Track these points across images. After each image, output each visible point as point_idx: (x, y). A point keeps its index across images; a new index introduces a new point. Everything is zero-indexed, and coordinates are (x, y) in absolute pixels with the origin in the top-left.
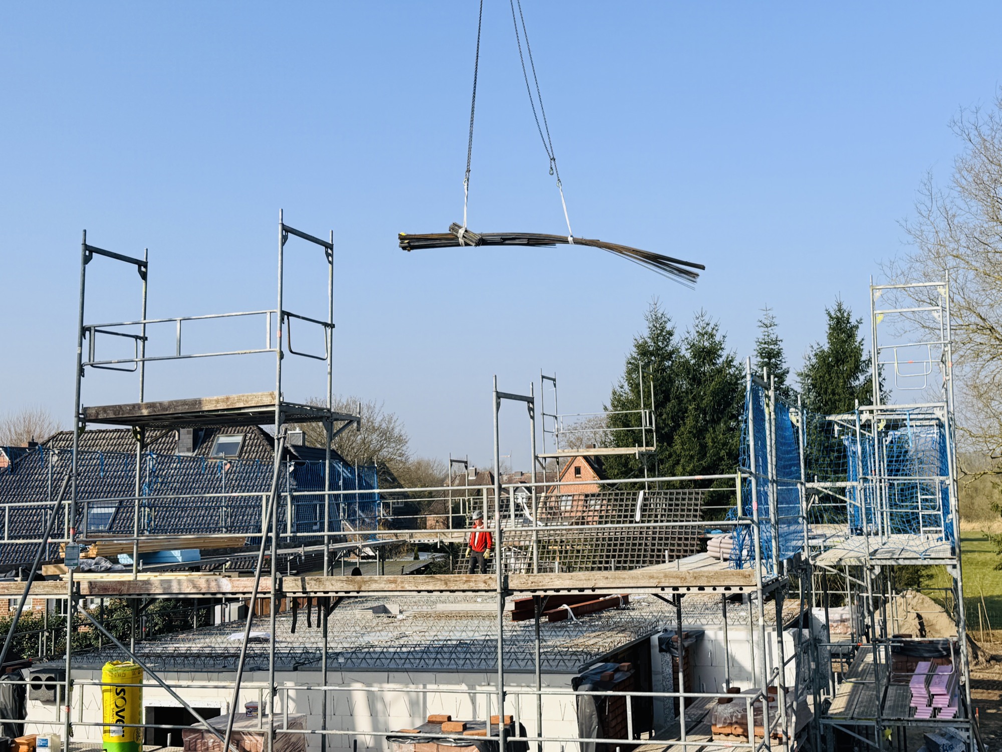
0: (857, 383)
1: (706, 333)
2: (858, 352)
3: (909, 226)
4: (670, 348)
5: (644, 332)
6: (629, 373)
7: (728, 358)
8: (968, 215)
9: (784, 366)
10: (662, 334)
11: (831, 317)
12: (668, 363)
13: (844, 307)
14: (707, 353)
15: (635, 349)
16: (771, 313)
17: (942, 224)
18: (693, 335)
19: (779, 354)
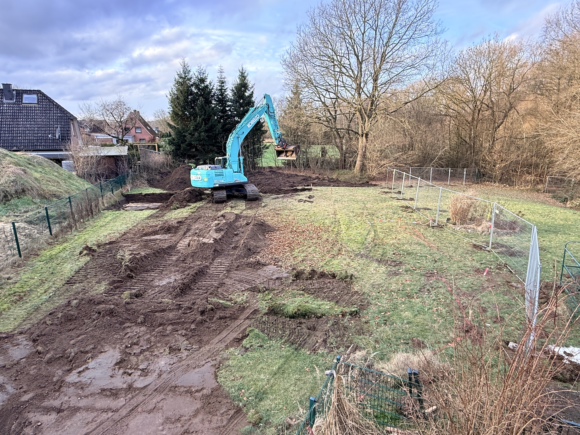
1: (202, 73)
2: (247, 84)
4: (189, 77)
5: (180, 70)
6: (176, 84)
7: (209, 82)
9: (226, 87)
10: (186, 71)
11: (240, 72)
13: (244, 69)
14: (202, 81)
15: (178, 76)
16: (222, 68)
18: (197, 74)
19: (225, 82)
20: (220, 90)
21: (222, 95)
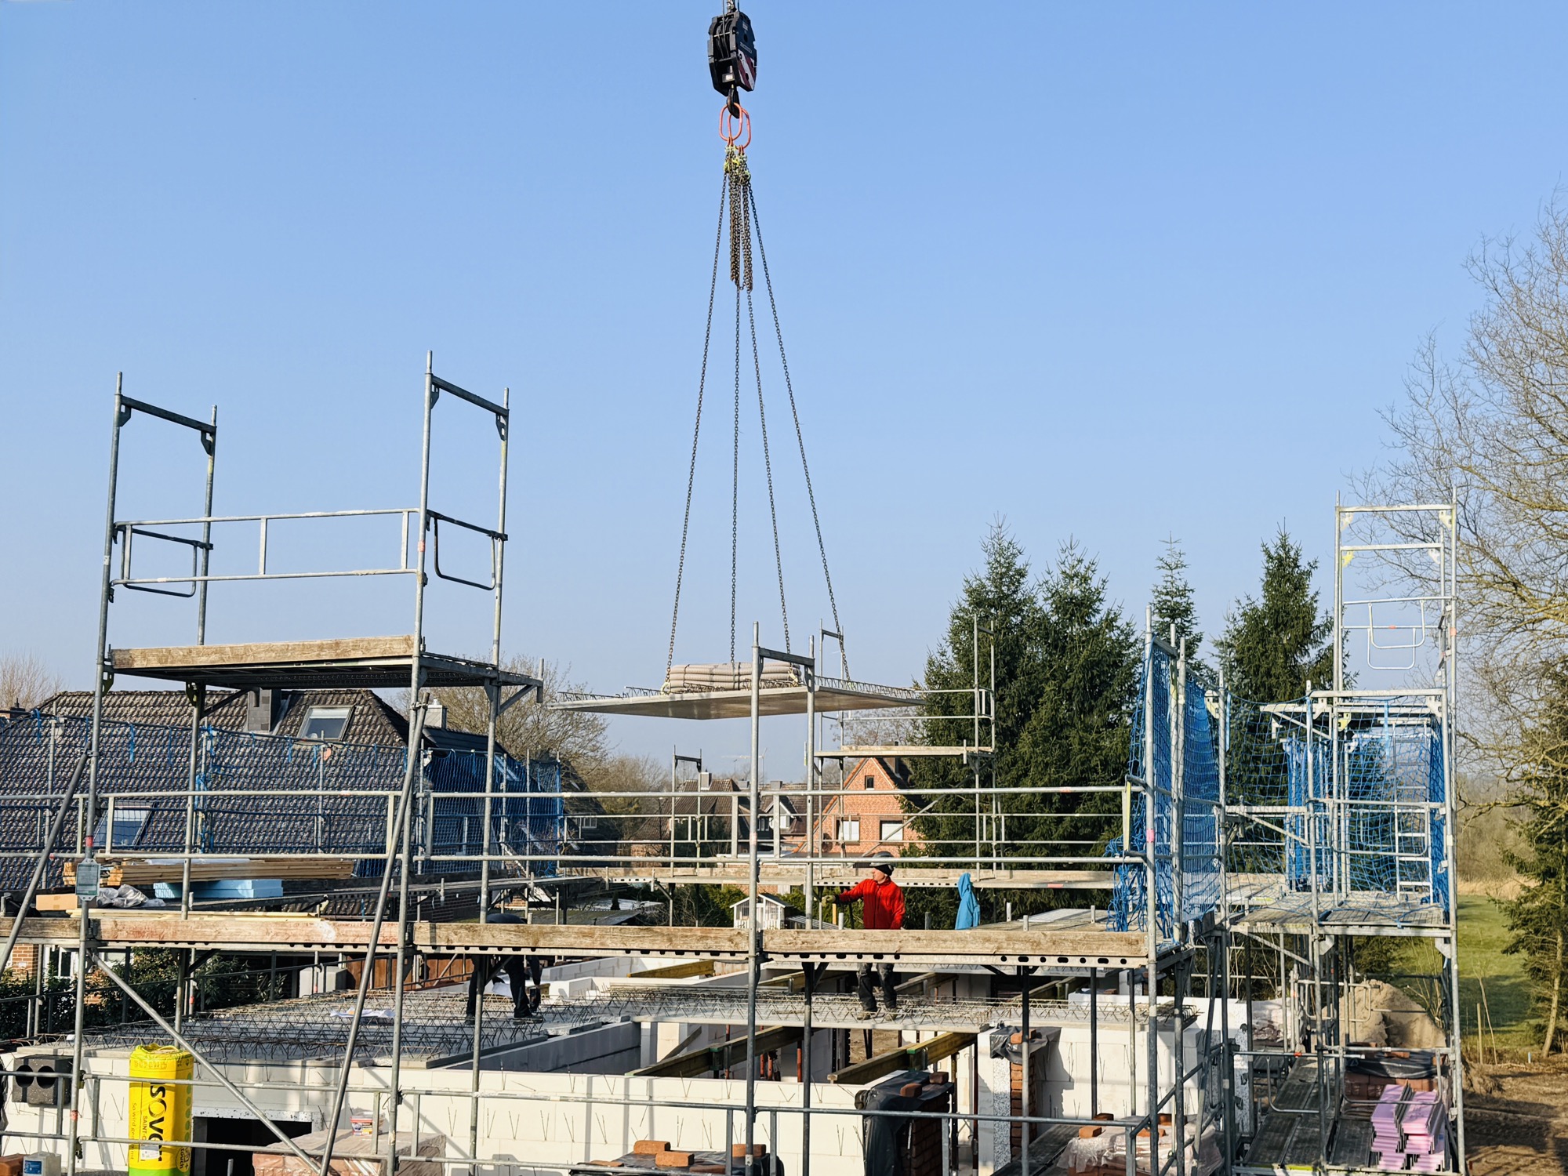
0: (1306, 659)
1: (1076, 575)
2: (1309, 612)
3: (1396, 420)
4: (1019, 596)
5: (981, 571)
6: (955, 632)
7: (1108, 614)
8: (1488, 405)
9: (1195, 630)
10: (1008, 574)
11: (1270, 557)
12: (1015, 620)
13: (1290, 542)
14: (1077, 607)
15: (965, 596)
16: (1177, 548)
17: (1448, 418)
18: (1057, 578)
19: (1187, 611)
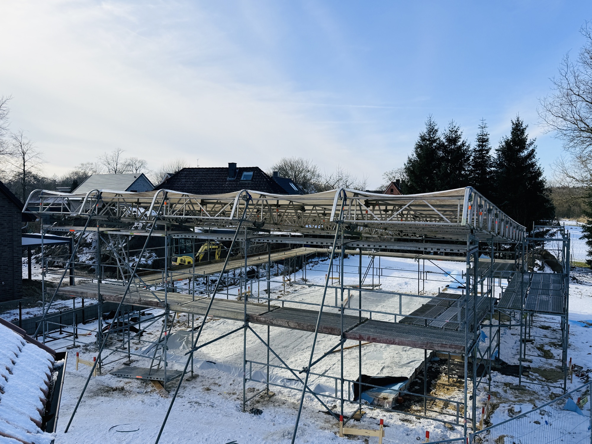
0: (523, 154)
1: (454, 131)
4: (436, 138)
5: (424, 130)
6: (416, 148)
7: (463, 142)
10: (432, 130)
11: (513, 124)
12: (435, 144)
13: (520, 119)
14: (453, 140)
15: (419, 138)
16: (485, 122)
17: (572, 80)
18: (447, 132)
19: (487, 140)
20: (479, 151)
21: (482, 157)
